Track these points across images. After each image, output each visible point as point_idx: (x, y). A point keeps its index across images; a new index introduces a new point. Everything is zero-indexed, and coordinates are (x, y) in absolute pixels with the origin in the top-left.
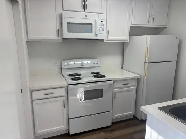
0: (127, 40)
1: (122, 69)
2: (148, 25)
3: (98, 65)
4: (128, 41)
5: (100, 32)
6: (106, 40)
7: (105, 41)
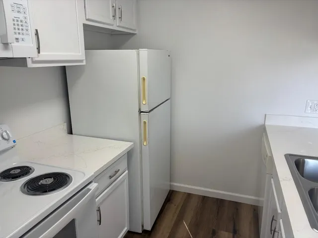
0: (81, 61)
1: (70, 132)
2: (112, 25)
3: (11, 144)
4: (84, 63)
5: (17, 36)
6: (34, 62)
7: (30, 64)
